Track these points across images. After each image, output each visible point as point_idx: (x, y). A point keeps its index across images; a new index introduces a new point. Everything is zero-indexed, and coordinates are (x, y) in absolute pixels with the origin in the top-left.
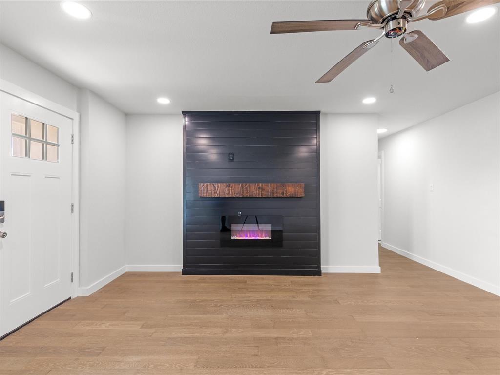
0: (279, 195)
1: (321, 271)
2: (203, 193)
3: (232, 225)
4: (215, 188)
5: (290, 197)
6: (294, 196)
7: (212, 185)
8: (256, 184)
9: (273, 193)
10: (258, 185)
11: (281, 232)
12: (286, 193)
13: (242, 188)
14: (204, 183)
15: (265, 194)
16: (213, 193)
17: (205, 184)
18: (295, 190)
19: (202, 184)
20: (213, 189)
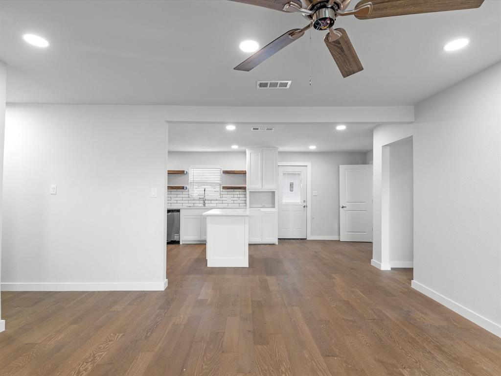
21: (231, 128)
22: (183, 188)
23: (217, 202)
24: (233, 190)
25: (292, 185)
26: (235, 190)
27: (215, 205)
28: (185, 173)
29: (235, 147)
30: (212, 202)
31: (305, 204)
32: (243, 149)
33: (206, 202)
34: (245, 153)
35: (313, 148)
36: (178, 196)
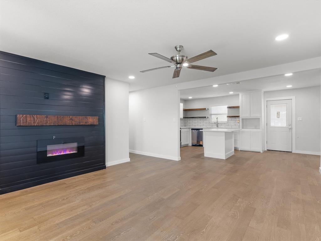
0: (83, 124)
1: (106, 166)
2: (23, 123)
3: (48, 146)
4: (35, 119)
5: (90, 125)
6: (93, 124)
7: (32, 117)
8: (68, 117)
9: (80, 123)
10: (69, 117)
11: (83, 147)
12: (88, 123)
13: (58, 119)
14: (23, 114)
15: (74, 123)
16: (32, 123)
17: (25, 115)
18: (93, 121)
19: (21, 116)
20: (32, 119)
21: (215, 86)
22: (205, 117)
23: (225, 125)
24: (235, 118)
25: (278, 114)
26: (236, 118)
27: (224, 127)
28: (206, 109)
29: (231, 93)
30: (222, 125)
31: (290, 127)
32: (237, 93)
33: (218, 125)
34: (239, 95)
35: (289, 86)
36: (204, 122)
